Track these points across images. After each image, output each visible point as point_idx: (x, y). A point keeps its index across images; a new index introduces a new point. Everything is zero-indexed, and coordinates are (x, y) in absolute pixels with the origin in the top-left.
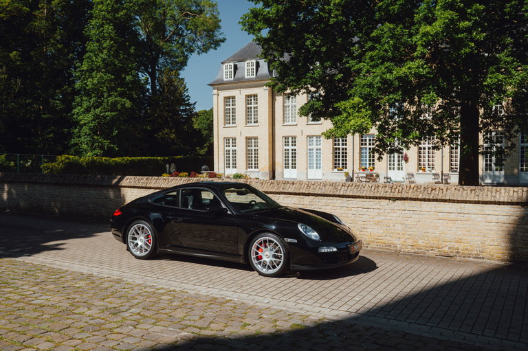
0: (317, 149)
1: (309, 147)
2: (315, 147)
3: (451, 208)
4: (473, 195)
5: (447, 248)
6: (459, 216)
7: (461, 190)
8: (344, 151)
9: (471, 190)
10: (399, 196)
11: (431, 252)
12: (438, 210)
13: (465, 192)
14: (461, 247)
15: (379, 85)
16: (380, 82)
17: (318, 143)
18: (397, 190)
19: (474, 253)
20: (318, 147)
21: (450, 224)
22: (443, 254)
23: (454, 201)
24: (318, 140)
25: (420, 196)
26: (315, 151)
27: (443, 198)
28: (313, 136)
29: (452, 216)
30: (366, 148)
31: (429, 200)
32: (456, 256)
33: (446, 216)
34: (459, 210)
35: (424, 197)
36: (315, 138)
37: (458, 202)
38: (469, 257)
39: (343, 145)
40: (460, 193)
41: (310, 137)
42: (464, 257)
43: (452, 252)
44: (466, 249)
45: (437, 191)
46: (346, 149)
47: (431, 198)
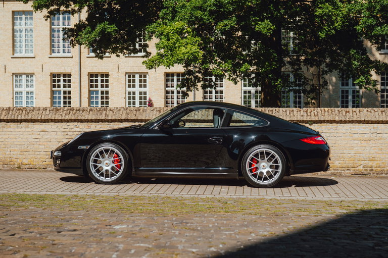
0: (28, 93)
1: (16, 90)
2: (24, 89)
3: (365, 128)
4: (384, 116)
5: (361, 167)
6: (373, 136)
7: (372, 111)
8: (67, 95)
9: (382, 112)
10: (316, 119)
11: (347, 171)
12: (354, 130)
13: (377, 113)
14: (374, 164)
15: (214, 8)
16: (215, 5)
17: (30, 84)
18: (312, 113)
19: (386, 169)
20: (30, 89)
21: (365, 144)
22: (358, 172)
23: (368, 122)
24: (30, 79)
25: (337, 119)
26: (24, 95)
27: (358, 119)
28: (21, 75)
29: (366, 136)
30: (97, 92)
31: (345, 122)
32: (370, 173)
33: (360, 136)
34: (372, 131)
35: (341, 119)
36: (24, 77)
37: (372, 122)
38: (382, 174)
39: (65, 86)
40: (372, 114)
41: (17, 75)
42: (377, 174)
43: (367, 170)
44: (379, 167)
45: (351, 113)
46: (69, 92)
47: (348, 119)
